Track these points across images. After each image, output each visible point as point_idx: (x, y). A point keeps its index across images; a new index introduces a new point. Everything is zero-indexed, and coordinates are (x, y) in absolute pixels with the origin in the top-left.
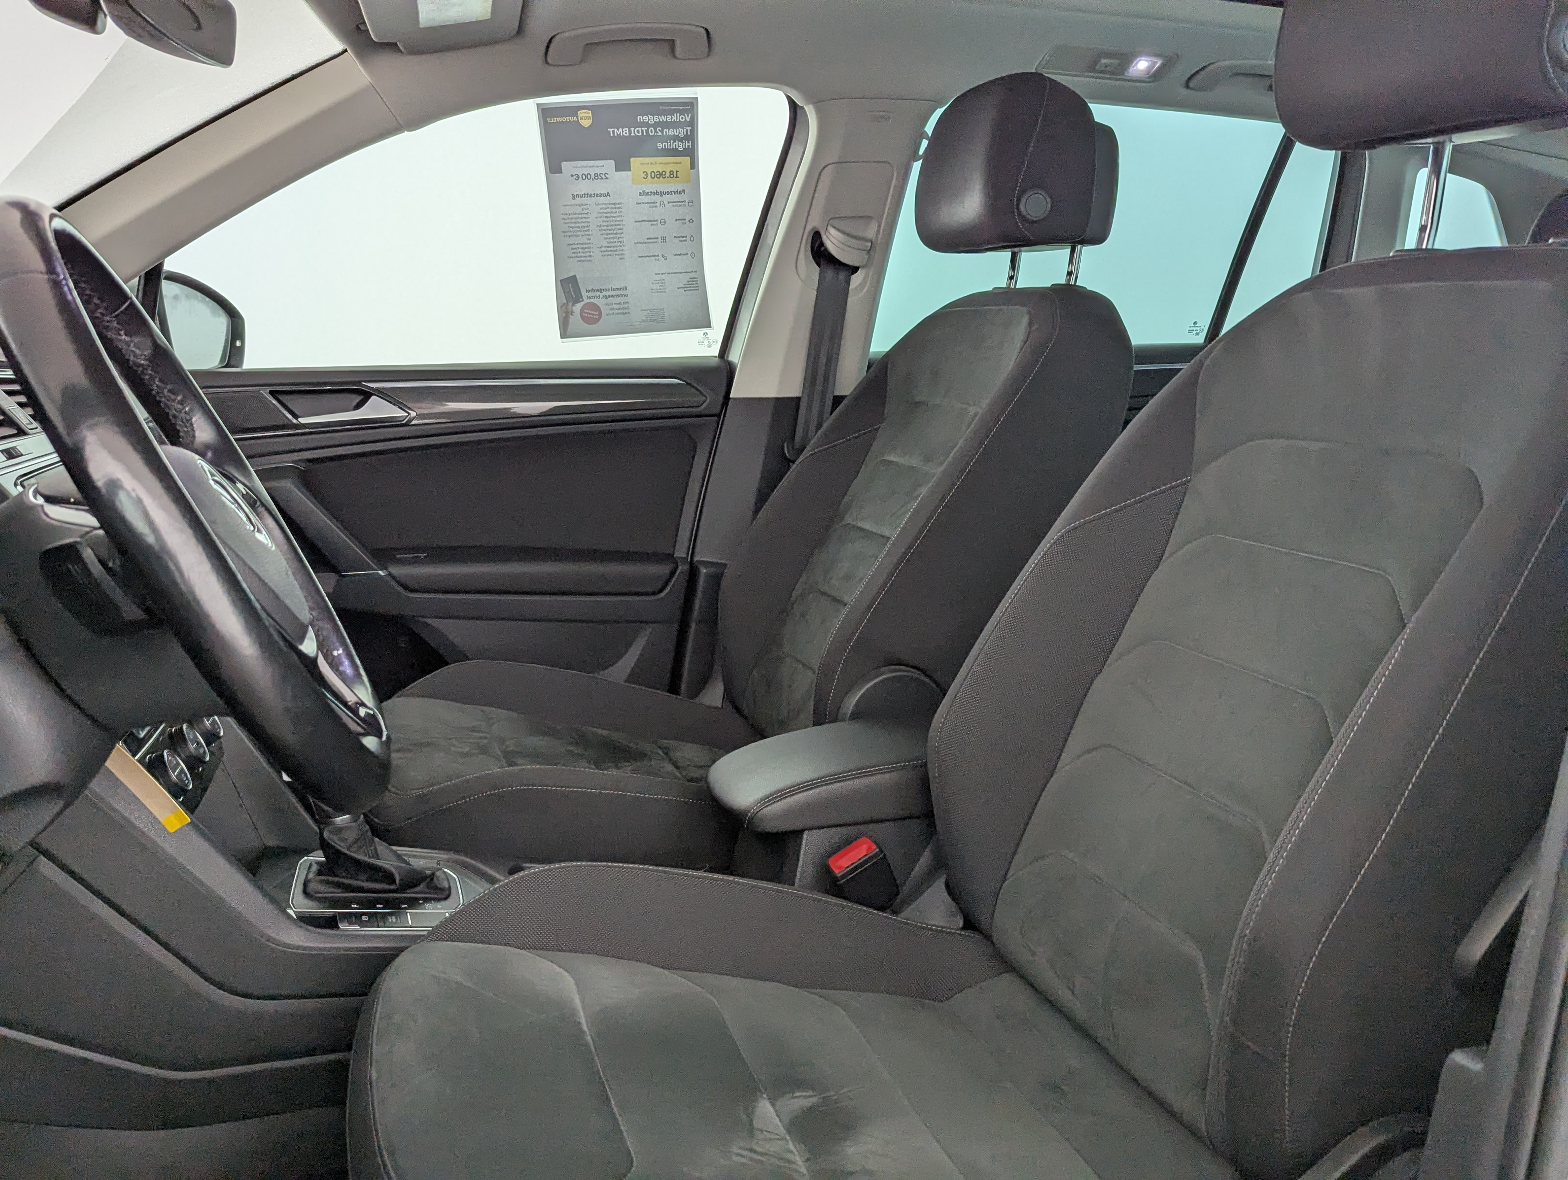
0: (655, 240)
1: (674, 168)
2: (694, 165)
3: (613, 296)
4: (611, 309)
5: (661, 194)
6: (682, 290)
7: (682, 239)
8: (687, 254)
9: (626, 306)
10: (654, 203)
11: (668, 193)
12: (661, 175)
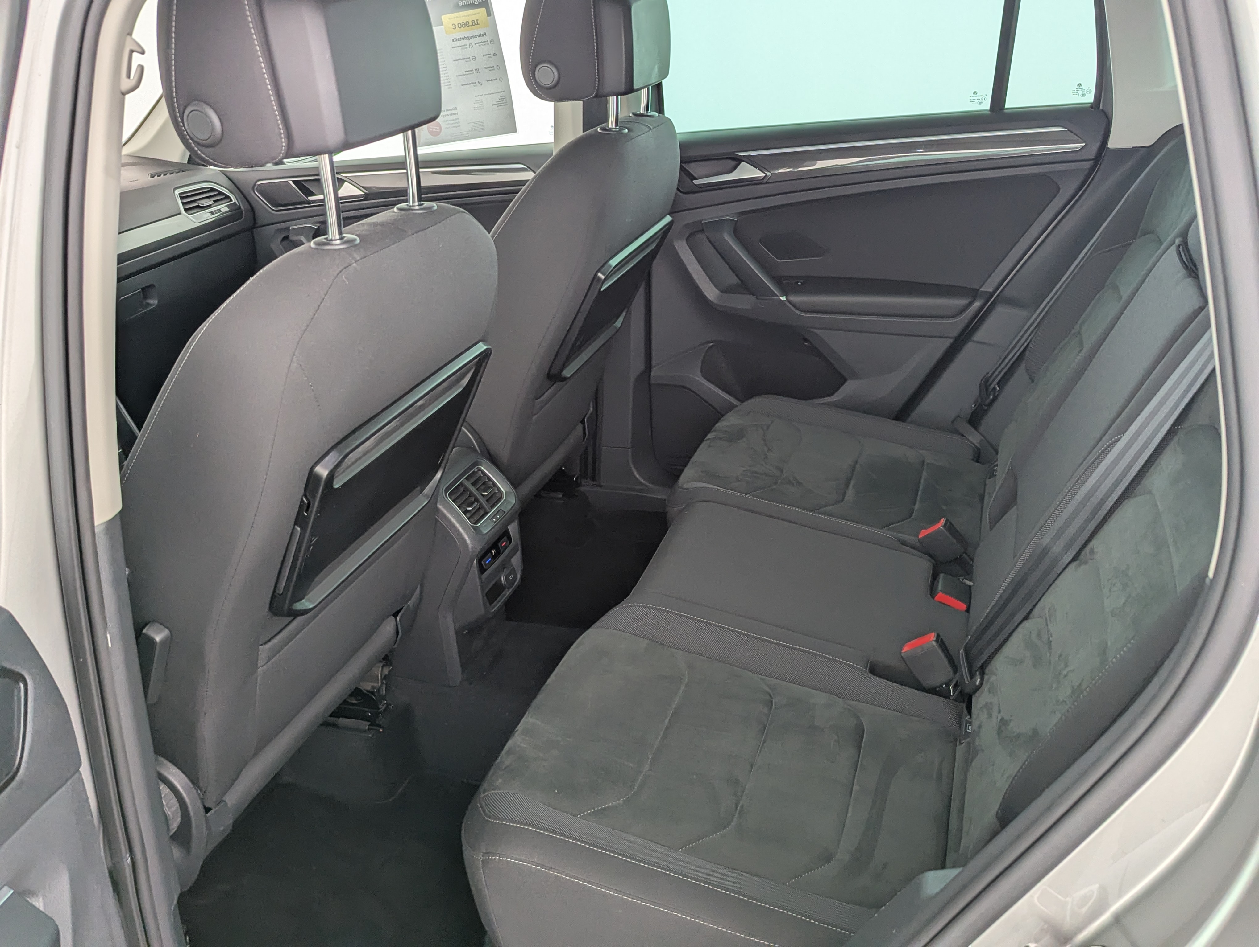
0: (471, 72)
1: (474, 18)
2: (489, 13)
3: (448, 115)
4: (447, 124)
5: (469, 38)
6: (496, 106)
7: (490, 69)
8: (496, 79)
9: (457, 121)
10: (464, 46)
11: (473, 37)
12: (466, 24)
